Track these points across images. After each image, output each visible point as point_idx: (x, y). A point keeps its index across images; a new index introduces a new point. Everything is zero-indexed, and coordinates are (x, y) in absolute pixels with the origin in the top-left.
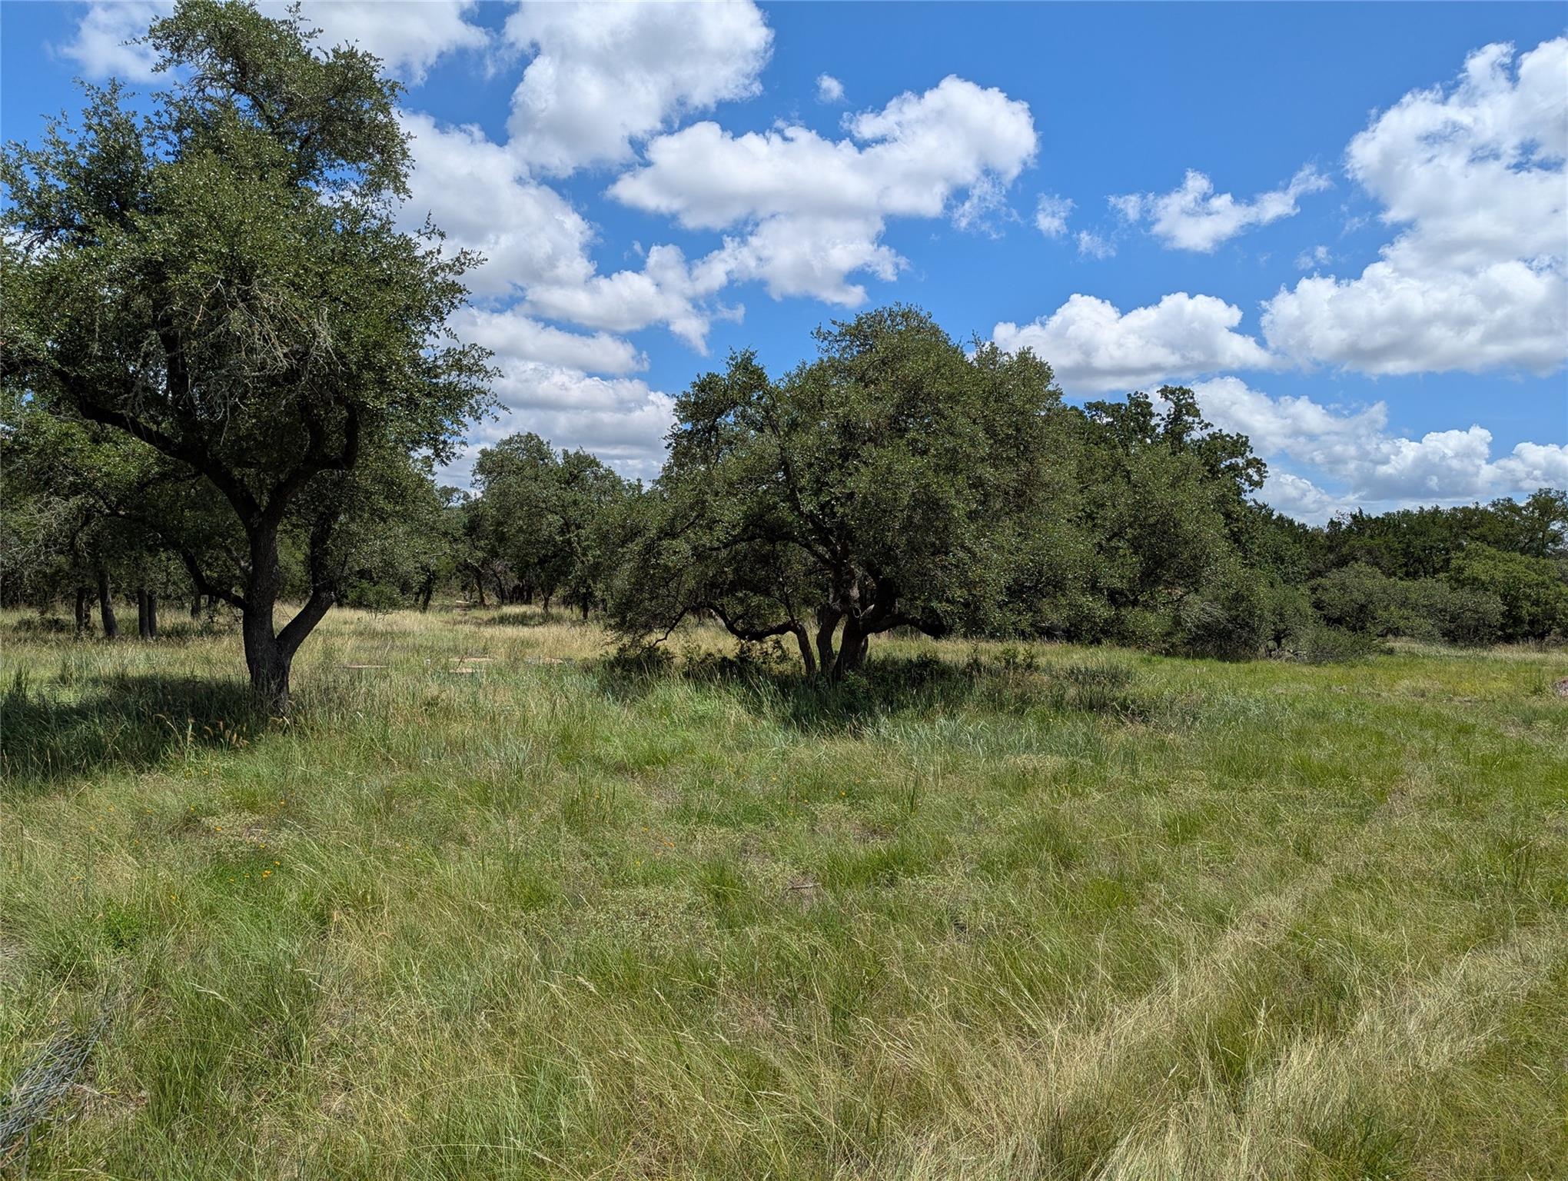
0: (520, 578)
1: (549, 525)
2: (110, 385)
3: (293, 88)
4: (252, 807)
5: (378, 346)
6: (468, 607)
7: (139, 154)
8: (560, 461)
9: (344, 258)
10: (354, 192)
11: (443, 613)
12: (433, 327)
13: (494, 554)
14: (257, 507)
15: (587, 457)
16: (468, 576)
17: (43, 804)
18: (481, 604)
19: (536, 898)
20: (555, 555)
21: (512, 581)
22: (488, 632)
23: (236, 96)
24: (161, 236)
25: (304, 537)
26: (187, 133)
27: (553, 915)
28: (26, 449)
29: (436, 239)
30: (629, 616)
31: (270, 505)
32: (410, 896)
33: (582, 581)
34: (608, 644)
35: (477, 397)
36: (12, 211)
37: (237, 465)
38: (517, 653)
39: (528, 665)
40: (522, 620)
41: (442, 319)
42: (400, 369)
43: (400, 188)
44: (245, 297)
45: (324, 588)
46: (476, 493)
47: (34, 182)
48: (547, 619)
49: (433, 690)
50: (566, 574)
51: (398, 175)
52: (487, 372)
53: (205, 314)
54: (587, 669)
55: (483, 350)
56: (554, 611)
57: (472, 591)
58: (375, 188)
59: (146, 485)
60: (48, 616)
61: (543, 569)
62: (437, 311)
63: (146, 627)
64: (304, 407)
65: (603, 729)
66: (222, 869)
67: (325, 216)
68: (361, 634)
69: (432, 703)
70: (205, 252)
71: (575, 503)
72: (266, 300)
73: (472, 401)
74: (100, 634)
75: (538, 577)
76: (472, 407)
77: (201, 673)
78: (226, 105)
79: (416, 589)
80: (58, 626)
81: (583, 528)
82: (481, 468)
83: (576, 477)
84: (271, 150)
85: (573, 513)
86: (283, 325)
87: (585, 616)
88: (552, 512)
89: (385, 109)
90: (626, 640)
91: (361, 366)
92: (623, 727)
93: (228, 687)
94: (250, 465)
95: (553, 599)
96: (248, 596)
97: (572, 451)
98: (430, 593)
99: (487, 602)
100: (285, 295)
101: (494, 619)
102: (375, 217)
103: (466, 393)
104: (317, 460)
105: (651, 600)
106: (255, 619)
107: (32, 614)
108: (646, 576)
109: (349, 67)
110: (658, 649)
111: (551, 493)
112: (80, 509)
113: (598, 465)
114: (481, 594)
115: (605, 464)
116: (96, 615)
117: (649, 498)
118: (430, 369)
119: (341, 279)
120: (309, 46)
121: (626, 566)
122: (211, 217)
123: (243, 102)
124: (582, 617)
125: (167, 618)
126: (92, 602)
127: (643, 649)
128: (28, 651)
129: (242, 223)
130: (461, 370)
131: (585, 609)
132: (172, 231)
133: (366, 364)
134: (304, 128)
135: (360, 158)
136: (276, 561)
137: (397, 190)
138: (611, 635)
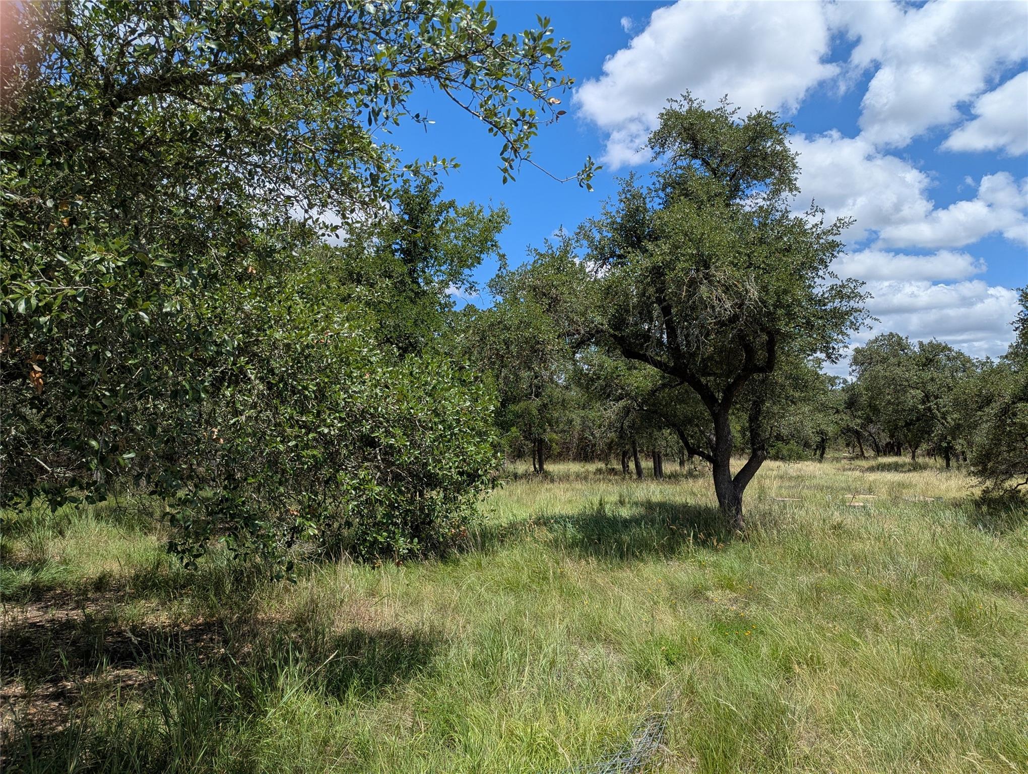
0: (892, 436)
1: (913, 397)
2: (636, 338)
3: (725, 147)
4: (731, 588)
5: (785, 292)
6: (852, 459)
7: (645, 209)
8: (917, 349)
9: (761, 241)
10: (764, 199)
11: (835, 462)
12: (821, 273)
13: (869, 420)
14: (717, 400)
15: (939, 345)
16: (850, 437)
17: (620, 574)
18: (862, 456)
19: (942, 681)
20: (918, 419)
21: (885, 439)
22: (872, 477)
23: (693, 162)
24: (660, 251)
25: (745, 417)
26: (668, 190)
27: (959, 697)
28: (599, 378)
29: (819, 214)
30: (990, 465)
31: (724, 399)
32: (844, 663)
33: (943, 438)
34: (972, 487)
35: (855, 314)
36: (588, 255)
37: (703, 375)
38: (896, 494)
39: (906, 502)
40: (896, 467)
41: (826, 266)
42: (800, 305)
43: (793, 188)
44: (707, 277)
45: (759, 449)
46: (852, 379)
47: (598, 237)
48: (916, 467)
49: (837, 517)
50: (929, 433)
51: (790, 180)
52: (861, 297)
53: (687, 291)
54: (957, 504)
55: (856, 281)
56: (920, 460)
57: (854, 447)
58: (776, 192)
59: (655, 391)
60: (609, 466)
61: (909, 430)
62: (822, 261)
63: (657, 473)
64: (741, 337)
65: (978, 554)
66: (720, 625)
67: (748, 216)
68: (781, 477)
69: (837, 527)
70: (684, 255)
71: (932, 379)
72: (719, 276)
73: (852, 318)
74: (635, 477)
75: (906, 436)
76: (852, 323)
77: (691, 501)
78: (689, 167)
79: (814, 447)
80: (613, 471)
81: (941, 398)
82: (855, 361)
83: (931, 360)
84: (715, 188)
85: (930, 387)
86: (727, 289)
87: (948, 465)
88: (913, 388)
89: (781, 142)
90: (989, 483)
91: (776, 306)
92: (997, 554)
93: (707, 510)
94: (710, 375)
95: (919, 451)
96: (715, 455)
97: (926, 341)
98: (824, 449)
99: (866, 455)
100: (729, 270)
101: (873, 467)
102: (777, 211)
103: (847, 313)
104: (750, 368)
105: (1009, 452)
106: (720, 468)
107: (601, 465)
108: (1003, 433)
109: (758, 124)
110: (1020, 491)
111: (913, 375)
112: (624, 408)
113: (950, 350)
114: (861, 449)
115: (956, 348)
116: (632, 465)
117: (999, 370)
118: (820, 300)
119: (760, 254)
120: (732, 119)
121: (984, 425)
122: (686, 235)
123: (697, 163)
124: (945, 464)
125: (668, 467)
126: (629, 458)
127: (1006, 491)
128: (602, 486)
129: (703, 234)
130: (842, 298)
131: (948, 460)
132: (666, 248)
133: (778, 305)
134: (732, 169)
135: (766, 177)
136: (729, 432)
137: (791, 190)
138: (974, 481)
